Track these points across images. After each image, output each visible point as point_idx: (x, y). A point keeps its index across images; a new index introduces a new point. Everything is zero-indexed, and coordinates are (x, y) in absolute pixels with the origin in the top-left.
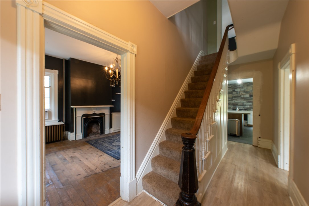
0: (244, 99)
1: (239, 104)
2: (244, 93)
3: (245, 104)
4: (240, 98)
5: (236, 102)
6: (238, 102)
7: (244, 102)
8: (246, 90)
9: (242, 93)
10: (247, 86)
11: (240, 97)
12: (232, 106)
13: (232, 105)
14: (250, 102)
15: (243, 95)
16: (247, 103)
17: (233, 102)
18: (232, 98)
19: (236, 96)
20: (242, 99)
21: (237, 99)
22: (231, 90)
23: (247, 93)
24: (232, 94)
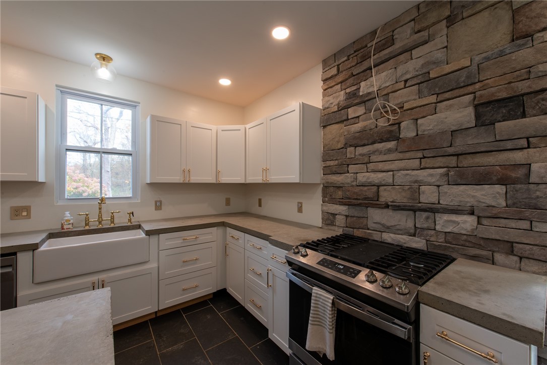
0: (426, 148)
1: (386, 196)
2: (420, 94)
3: (428, 195)
4: (391, 145)
5: (363, 177)
6: (376, 178)
7: (422, 175)
8: (437, 63)
9: (409, 97)
10: (451, 20)
11: (392, 135)
12: (344, 209)
14: (482, 179)
16: (445, 188)
17: (349, 181)
18: (344, 150)
19: (363, 131)
20: (408, 155)
21: (373, 158)
22: (337, 97)
23: (447, 95)
24: (342, 125)
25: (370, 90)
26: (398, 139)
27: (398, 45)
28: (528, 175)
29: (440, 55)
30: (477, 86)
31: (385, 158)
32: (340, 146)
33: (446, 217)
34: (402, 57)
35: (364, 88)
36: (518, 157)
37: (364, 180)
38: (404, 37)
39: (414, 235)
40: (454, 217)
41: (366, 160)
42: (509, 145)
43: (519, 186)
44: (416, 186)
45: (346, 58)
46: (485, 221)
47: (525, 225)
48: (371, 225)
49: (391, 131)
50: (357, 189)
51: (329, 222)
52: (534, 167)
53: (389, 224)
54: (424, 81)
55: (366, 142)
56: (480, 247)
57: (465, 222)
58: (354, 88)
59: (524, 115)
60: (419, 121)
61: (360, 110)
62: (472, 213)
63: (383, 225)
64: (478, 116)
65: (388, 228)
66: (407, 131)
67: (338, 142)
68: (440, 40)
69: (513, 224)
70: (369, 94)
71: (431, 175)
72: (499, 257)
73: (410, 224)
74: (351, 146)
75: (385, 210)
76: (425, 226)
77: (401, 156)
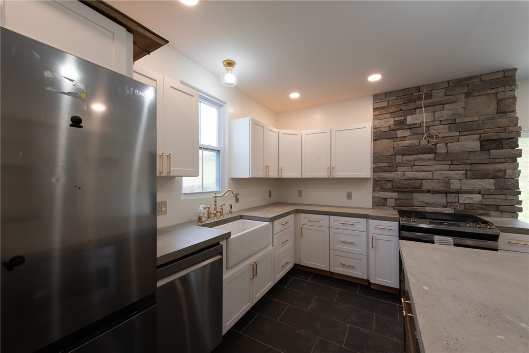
0: (453, 159)
1: (426, 186)
2: (450, 130)
3: (455, 185)
4: (432, 156)
5: (410, 174)
6: (420, 175)
7: (452, 173)
9: (441, 130)
10: (467, 95)
11: (432, 150)
12: (395, 195)
13: (392, 190)
14: (484, 176)
15: (446, 140)
16: (465, 181)
17: (399, 176)
18: (394, 157)
19: (410, 146)
20: (442, 162)
21: (417, 163)
22: (388, 122)
23: (466, 133)
24: (392, 141)
25: (416, 122)
26: (435, 153)
27: (434, 100)
28: (505, 175)
29: (462, 111)
30: (482, 131)
31: (426, 163)
32: (389, 154)
33: (466, 196)
34: (438, 107)
35: (410, 119)
36: (501, 166)
37: (411, 176)
38: (438, 95)
39: (446, 207)
40: (470, 196)
41: (412, 164)
42: (497, 161)
43: (500, 180)
44: (447, 180)
45: (395, 98)
46: (485, 197)
47: (503, 197)
48: (415, 203)
49: (431, 148)
50: (406, 182)
51: (381, 204)
52: (508, 171)
53: (430, 202)
54: (452, 123)
55: (413, 153)
56: (483, 209)
57: (476, 197)
58: (402, 118)
59: (502, 149)
60: (449, 145)
61: (407, 133)
62: (479, 193)
63: (426, 203)
64: (481, 146)
65: (429, 204)
66: (441, 148)
67: (388, 151)
68: (461, 103)
69: (498, 197)
70: (415, 124)
71: (457, 174)
72: (492, 213)
73: (444, 201)
74: (400, 154)
75: (427, 194)
76: (454, 201)
77: (438, 163)
